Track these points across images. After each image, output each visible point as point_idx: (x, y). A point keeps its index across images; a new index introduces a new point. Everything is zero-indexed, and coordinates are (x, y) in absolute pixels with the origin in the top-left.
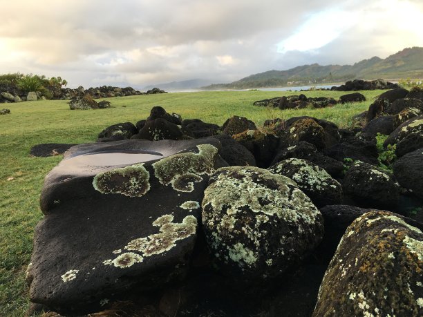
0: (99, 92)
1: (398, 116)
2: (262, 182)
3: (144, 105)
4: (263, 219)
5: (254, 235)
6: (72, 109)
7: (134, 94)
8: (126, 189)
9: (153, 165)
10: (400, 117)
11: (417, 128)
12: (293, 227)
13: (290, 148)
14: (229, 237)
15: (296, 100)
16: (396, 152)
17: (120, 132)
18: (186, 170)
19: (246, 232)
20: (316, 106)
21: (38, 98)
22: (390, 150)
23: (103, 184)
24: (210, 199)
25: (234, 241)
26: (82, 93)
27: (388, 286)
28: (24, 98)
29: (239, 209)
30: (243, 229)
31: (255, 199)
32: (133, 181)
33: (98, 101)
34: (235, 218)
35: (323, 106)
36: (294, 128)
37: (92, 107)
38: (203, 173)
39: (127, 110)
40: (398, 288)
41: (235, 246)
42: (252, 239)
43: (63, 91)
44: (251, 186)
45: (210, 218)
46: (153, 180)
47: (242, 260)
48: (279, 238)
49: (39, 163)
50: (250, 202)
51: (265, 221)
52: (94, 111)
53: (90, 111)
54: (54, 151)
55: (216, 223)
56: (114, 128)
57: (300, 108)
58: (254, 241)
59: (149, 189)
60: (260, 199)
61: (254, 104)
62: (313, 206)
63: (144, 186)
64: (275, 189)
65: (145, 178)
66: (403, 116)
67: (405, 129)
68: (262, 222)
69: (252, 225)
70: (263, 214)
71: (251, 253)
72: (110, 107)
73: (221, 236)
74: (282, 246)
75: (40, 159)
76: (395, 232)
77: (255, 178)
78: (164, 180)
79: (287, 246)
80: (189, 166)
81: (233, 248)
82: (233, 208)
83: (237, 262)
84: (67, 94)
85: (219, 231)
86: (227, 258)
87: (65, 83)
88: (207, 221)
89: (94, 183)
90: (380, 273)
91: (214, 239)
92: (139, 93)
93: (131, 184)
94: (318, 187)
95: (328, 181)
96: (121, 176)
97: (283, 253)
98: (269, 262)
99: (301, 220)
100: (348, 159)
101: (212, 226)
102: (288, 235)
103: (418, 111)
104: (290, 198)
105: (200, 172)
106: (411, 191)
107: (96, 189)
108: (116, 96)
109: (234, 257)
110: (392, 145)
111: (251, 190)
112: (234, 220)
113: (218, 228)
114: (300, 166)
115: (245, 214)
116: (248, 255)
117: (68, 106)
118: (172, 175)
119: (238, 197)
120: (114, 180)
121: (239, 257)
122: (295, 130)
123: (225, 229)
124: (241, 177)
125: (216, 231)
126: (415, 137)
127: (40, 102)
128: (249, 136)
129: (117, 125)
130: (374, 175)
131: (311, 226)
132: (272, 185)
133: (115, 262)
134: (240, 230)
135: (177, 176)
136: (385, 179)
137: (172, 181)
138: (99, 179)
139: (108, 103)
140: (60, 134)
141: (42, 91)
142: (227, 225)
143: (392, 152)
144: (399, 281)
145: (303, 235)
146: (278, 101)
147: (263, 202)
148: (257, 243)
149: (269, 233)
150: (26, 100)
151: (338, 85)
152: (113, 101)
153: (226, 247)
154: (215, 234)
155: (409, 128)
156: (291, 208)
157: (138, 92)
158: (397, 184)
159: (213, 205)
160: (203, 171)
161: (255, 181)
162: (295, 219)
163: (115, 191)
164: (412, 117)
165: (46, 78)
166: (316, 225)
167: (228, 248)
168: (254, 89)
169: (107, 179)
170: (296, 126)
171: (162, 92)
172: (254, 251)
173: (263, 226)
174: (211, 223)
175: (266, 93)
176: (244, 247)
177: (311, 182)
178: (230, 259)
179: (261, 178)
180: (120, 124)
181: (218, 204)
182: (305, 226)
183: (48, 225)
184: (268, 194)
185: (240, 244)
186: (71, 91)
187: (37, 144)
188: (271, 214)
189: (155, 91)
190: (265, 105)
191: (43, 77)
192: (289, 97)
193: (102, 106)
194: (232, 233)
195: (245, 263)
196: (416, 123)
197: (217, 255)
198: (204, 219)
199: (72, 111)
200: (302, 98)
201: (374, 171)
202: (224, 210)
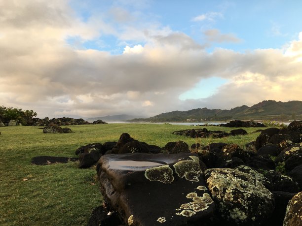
0: (60, 121)
1: (279, 145)
2: (238, 177)
4: (247, 195)
5: (245, 204)
6: (45, 132)
7: (85, 124)
8: (162, 179)
9: (174, 166)
10: (281, 145)
11: (295, 152)
12: (263, 200)
13: (228, 161)
14: (230, 205)
16: (285, 166)
17: (94, 149)
18: (190, 170)
19: (240, 202)
20: (215, 137)
21: (17, 124)
22: (281, 165)
23: (150, 176)
24: (215, 185)
25: (234, 207)
26: (47, 122)
28: (6, 124)
29: (233, 190)
30: (239, 200)
31: (238, 185)
32: (165, 174)
33: (63, 127)
34: (232, 194)
35: (221, 136)
37: (59, 132)
38: (199, 172)
39: (85, 134)
41: (234, 210)
42: (244, 206)
43: (34, 120)
44: (234, 179)
45: (218, 195)
46: (175, 175)
47: (238, 218)
48: (257, 205)
49: (42, 169)
50: (237, 186)
51: (249, 196)
52: (61, 135)
53: (58, 135)
54: (48, 161)
55: (222, 197)
56: (90, 146)
57: (204, 137)
58: (245, 207)
59: (174, 179)
60: (241, 185)
61: (173, 133)
62: (268, 190)
63: (171, 177)
64: (246, 180)
65: (171, 173)
66: (283, 145)
67: (287, 153)
68: (247, 197)
69: (243, 198)
70: (246, 192)
71: (244, 214)
72: (71, 132)
73: (225, 204)
74: (259, 210)
75: (40, 166)
77: (234, 174)
78: (180, 175)
79: (262, 210)
80: (191, 167)
81: (233, 211)
82: (229, 189)
83: (234, 220)
84: (37, 122)
86: (229, 217)
87: (35, 114)
88: (216, 196)
89: (145, 175)
91: (221, 207)
93: (164, 176)
95: (265, 179)
96: (159, 171)
97: (260, 213)
98: (254, 218)
99: (266, 197)
101: (219, 199)
102: (262, 204)
103: (291, 142)
104: (256, 186)
107: (147, 178)
108: (72, 124)
109: (233, 216)
110: (281, 162)
113: (224, 200)
114: (249, 170)
115: (236, 192)
116: (242, 215)
117: (42, 131)
118: (184, 173)
119: (229, 184)
120: (155, 173)
121: (236, 216)
122: (227, 151)
123: (227, 201)
124: (225, 174)
125: (223, 202)
126: (296, 158)
128: (200, 153)
129: (92, 144)
130: (283, 178)
131: (270, 200)
132: (244, 178)
133: (182, 213)
134: (237, 201)
135: (186, 173)
136: (290, 180)
137: (185, 176)
138: (148, 173)
139: (69, 129)
140: (48, 150)
141: (20, 119)
142: (229, 198)
143: (283, 166)
145: (269, 204)
146: (189, 132)
147: (244, 187)
148: (247, 207)
149: (252, 203)
150: (7, 126)
152: (73, 128)
153: (228, 210)
154: (222, 203)
155: (290, 152)
156: (258, 190)
157: (87, 122)
158: (297, 183)
159: (218, 188)
161: (234, 176)
162: (263, 196)
163: (157, 179)
165: (23, 111)
166: (272, 200)
167: (230, 211)
169: (151, 173)
170: (227, 148)
171: (104, 123)
172: (246, 212)
173: (248, 199)
174: (219, 197)
176: (239, 210)
178: (231, 218)
179: (237, 174)
181: (220, 187)
182: (268, 200)
184: (244, 183)
185: (237, 209)
186: (40, 120)
187: (35, 156)
188: (251, 193)
189: (99, 122)
190: (181, 135)
191: (21, 110)
193: (66, 131)
194: (232, 202)
195: (239, 220)
196: (294, 149)
197: (223, 216)
198: (213, 196)
199: (46, 134)
200: (205, 130)
201: (283, 176)
202: (225, 190)
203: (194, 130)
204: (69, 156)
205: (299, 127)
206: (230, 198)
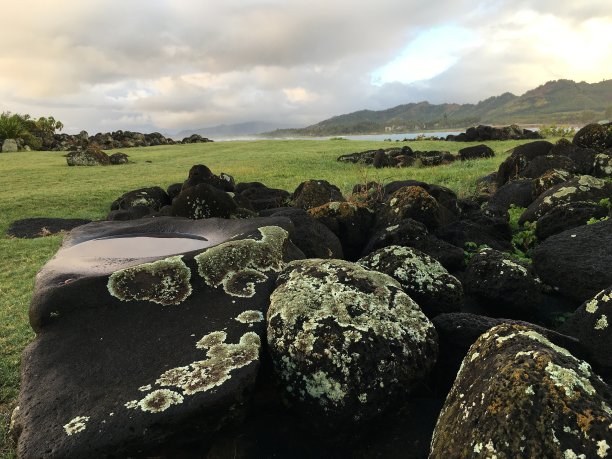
0: (110, 139)
1: (538, 182)
2: (353, 283)
3: (179, 159)
4: (354, 336)
5: (342, 360)
6: (70, 165)
7: (164, 143)
8: (156, 294)
9: (196, 258)
10: (542, 183)
11: (564, 198)
12: (396, 347)
13: (390, 229)
14: (305, 363)
15: (397, 154)
16: (537, 232)
17: (144, 201)
18: (243, 265)
19: (330, 356)
20: (425, 164)
21: (19, 148)
22: (529, 230)
23: (123, 286)
24: (279, 308)
25: (313, 369)
26: (85, 141)
27: (526, 434)
29: (320, 322)
30: (326, 351)
31: (342, 307)
32: (167, 281)
33: (110, 153)
34: (315, 336)
35: (436, 163)
36: (395, 200)
37: (100, 162)
38: (268, 269)
39: (153, 167)
40: (539, 436)
41: (315, 376)
42: (339, 366)
43: (58, 138)
44: (337, 289)
45: (280, 336)
46: (196, 280)
47: (324, 395)
48: (376, 363)
49: (22, 247)
50: (335, 311)
51: (357, 340)
52: (104, 168)
53: (98, 169)
54: (44, 230)
55: (288, 342)
56: (135, 194)
57: (403, 166)
58: (341, 368)
59: (190, 293)
60: (349, 308)
61: (339, 159)
62: (423, 316)
63: (183, 288)
64: (370, 292)
65: (184, 277)
66: (546, 181)
67: (548, 200)
68: (353, 341)
69: (338, 345)
70: (353, 329)
71: (337, 386)
72: (127, 162)
73: (295, 361)
74: (380, 375)
75: (24, 241)
76: (535, 356)
77: (341, 277)
78: (211, 279)
79: (388, 374)
80: (248, 258)
81: (312, 378)
82: (312, 321)
83: (317, 399)
84: (64, 143)
85: (292, 355)
86: (303, 392)
87: (59, 125)
88: (274, 341)
89: (110, 285)
90: (515, 415)
91: (285, 366)
92: (170, 142)
93: (163, 287)
94: (430, 287)
95: (444, 278)
96: (150, 274)
97: (382, 385)
98: (363, 398)
99: (407, 337)
100: (471, 244)
101: (281, 347)
102: (389, 359)
103: (565, 173)
104: (391, 306)
105: (264, 267)
106: (557, 288)
107: (112, 294)
108: (137, 145)
109: (313, 392)
110: (531, 222)
111: (337, 294)
112: (313, 338)
113: (290, 350)
114: (404, 257)
115: (329, 329)
116: (333, 388)
117: (64, 161)
118: (224, 273)
119: (318, 305)
120: (139, 280)
121: (321, 391)
122: (398, 202)
123: (300, 352)
124: (322, 276)
125: (288, 355)
126: (562, 212)
127: (22, 154)
128: (333, 210)
129: (139, 191)
130: (507, 268)
131: (420, 344)
132: (365, 286)
133: (143, 404)
134: (322, 352)
135: (231, 274)
136: (521, 273)
137: (224, 282)
138: (117, 280)
139: (125, 156)
140: (53, 203)
141: (25, 137)
142: (303, 345)
143: (531, 232)
144: (541, 426)
145: (409, 358)
146: (373, 155)
147: (354, 312)
148: (346, 370)
149: (362, 357)
151: (456, 133)
152: (132, 153)
153: (301, 377)
154: (287, 359)
155: (553, 199)
156: (393, 320)
157: (169, 140)
158: (538, 280)
159: (283, 317)
160: (268, 265)
161: (342, 281)
162: (398, 336)
163: (140, 296)
164: (558, 182)
165: (31, 119)
166: (428, 343)
167: (305, 378)
168: (338, 137)
169: (128, 280)
170: (398, 197)
171: (204, 140)
172: (342, 382)
173: (354, 347)
174: (281, 342)
175: (355, 143)
176: (327, 377)
177: (420, 280)
178: (308, 396)
179: (351, 276)
180: (144, 190)
181: (290, 315)
182: (413, 345)
183: (42, 350)
184: (360, 300)
185: (321, 373)
186: (69, 137)
187: (19, 218)
188: (365, 329)
189: (195, 139)
190: (355, 162)
191: (27, 116)
192: (388, 150)
193: (116, 160)
194: (311, 358)
195: (329, 400)
196: (565, 191)
197: (290, 389)
198: (270, 338)
199: (71, 167)
200: (407, 151)
201: (507, 262)
202: (299, 325)
203: (381, 151)
204: (95, 215)
205: (597, 138)
206: (305, 345)
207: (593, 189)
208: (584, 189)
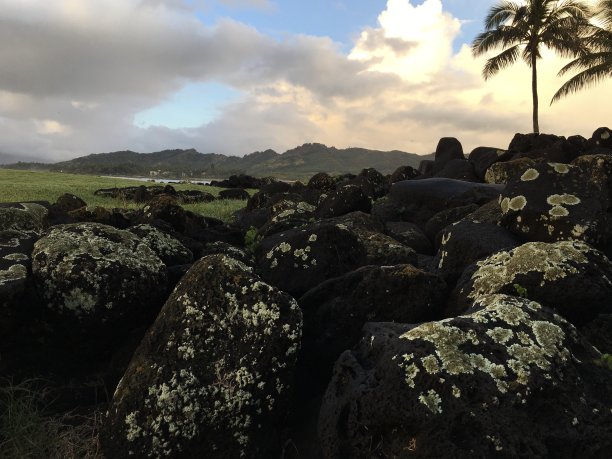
1: (272, 208)
2: (105, 235)
4: (104, 264)
5: (94, 279)
11: (285, 217)
12: (137, 273)
14: (64, 283)
15: (160, 192)
18: (7, 226)
19: (85, 276)
24: (43, 248)
25: (71, 287)
27: (206, 287)
29: (78, 256)
30: (82, 272)
31: (96, 248)
34: (73, 264)
35: (197, 201)
36: (148, 207)
38: (30, 232)
40: (212, 288)
41: (72, 292)
42: (92, 283)
44: (92, 238)
45: (43, 266)
47: (79, 307)
48: (120, 281)
50: (90, 251)
51: (106, 267)
55: (50, 269)
58: (94, 284)
60: (101, 249)
61: (96, 193)
62: (158, 259)
64: (118, 242)
66: (277, 208)
67: (275, 219)
68: (103, 267)
69: (92, 269)
70: (104, 260)
71: (90, 297)
73: (56, 283)
74: (123, 289)
77: (96, 232)
79: (129, 289)
80: (12, 221)
81: (69, 294)
82: (71, 255)
83: (73, 311)
85: (54, 278)
86: (61, 307)
88: (38, 270)
90: (201, 279)
91: (47, 287)
94: (168, 252)
95: (179, 248)
97: (124, 296)
98: (109, 305)
99: (145, 268)
101: (45, 274)
102: (130, 279)
103: (291, 203)
104: (134, 251)
105: (28, 230)
109: (70, 305)
111: (91, 241)
112: (71, 266)
113: (52, 275)
114: (149, 231)
115: (84, 261)
116: (86, 300)
119: (77, 247)
121: (76, 304)
122: (151, 209)
123: (59, 275)
125: (50, 278)
128: (89, 212)
131: (154, 274)
132: (115, 238)
134: (79, 274)
142: (63, 270)
144: (214, 283)
145: (145, 280)
146: (134, 192)
147: (105, 252)
148: (97, 286)
149: (110, 277)
151: (219, 180)
153: (61, 294)
154: (48, 282)
155: (279, 218)
156: (135, 257)
159: (46, 253)
160: (30, 229)
161: (96, 234)
162: (138, 267)
164: (285, 207)
167: (63, 295)
170: (151, 205)
172: (93, 294)
173: (103, 270)
174: (45, 269)
176: (82, 292)
177: (160, 247)
178: (65, 307)
179: (104, 232)
181: (53, 252)
182: (148, 273)
184: (110, 245)
185: (78, 289)
188: (114, 261)
190: (114, 196)
192: (150, 188)
194: (70, 278)
195: (83, 310)
196: (287, 212)
197: (50, 305)
198: (34, 269)
200: (170, 190)
202: (60, 258)
203: (143, 188)
206: (65, 270)
207: (307, 212)
208: (302, 212)
